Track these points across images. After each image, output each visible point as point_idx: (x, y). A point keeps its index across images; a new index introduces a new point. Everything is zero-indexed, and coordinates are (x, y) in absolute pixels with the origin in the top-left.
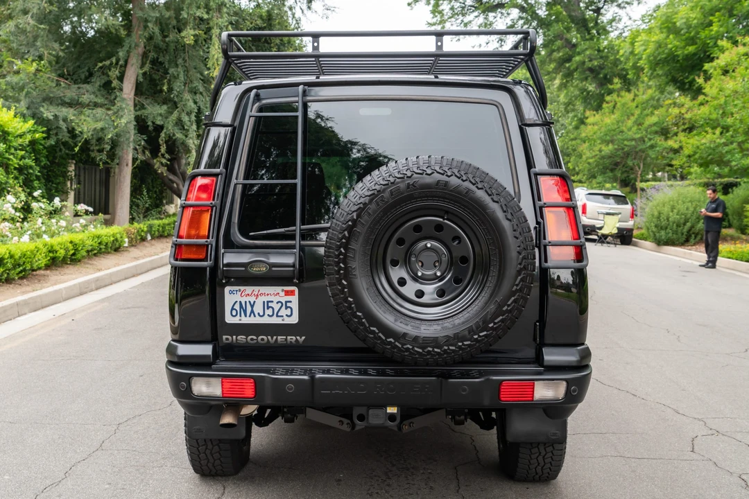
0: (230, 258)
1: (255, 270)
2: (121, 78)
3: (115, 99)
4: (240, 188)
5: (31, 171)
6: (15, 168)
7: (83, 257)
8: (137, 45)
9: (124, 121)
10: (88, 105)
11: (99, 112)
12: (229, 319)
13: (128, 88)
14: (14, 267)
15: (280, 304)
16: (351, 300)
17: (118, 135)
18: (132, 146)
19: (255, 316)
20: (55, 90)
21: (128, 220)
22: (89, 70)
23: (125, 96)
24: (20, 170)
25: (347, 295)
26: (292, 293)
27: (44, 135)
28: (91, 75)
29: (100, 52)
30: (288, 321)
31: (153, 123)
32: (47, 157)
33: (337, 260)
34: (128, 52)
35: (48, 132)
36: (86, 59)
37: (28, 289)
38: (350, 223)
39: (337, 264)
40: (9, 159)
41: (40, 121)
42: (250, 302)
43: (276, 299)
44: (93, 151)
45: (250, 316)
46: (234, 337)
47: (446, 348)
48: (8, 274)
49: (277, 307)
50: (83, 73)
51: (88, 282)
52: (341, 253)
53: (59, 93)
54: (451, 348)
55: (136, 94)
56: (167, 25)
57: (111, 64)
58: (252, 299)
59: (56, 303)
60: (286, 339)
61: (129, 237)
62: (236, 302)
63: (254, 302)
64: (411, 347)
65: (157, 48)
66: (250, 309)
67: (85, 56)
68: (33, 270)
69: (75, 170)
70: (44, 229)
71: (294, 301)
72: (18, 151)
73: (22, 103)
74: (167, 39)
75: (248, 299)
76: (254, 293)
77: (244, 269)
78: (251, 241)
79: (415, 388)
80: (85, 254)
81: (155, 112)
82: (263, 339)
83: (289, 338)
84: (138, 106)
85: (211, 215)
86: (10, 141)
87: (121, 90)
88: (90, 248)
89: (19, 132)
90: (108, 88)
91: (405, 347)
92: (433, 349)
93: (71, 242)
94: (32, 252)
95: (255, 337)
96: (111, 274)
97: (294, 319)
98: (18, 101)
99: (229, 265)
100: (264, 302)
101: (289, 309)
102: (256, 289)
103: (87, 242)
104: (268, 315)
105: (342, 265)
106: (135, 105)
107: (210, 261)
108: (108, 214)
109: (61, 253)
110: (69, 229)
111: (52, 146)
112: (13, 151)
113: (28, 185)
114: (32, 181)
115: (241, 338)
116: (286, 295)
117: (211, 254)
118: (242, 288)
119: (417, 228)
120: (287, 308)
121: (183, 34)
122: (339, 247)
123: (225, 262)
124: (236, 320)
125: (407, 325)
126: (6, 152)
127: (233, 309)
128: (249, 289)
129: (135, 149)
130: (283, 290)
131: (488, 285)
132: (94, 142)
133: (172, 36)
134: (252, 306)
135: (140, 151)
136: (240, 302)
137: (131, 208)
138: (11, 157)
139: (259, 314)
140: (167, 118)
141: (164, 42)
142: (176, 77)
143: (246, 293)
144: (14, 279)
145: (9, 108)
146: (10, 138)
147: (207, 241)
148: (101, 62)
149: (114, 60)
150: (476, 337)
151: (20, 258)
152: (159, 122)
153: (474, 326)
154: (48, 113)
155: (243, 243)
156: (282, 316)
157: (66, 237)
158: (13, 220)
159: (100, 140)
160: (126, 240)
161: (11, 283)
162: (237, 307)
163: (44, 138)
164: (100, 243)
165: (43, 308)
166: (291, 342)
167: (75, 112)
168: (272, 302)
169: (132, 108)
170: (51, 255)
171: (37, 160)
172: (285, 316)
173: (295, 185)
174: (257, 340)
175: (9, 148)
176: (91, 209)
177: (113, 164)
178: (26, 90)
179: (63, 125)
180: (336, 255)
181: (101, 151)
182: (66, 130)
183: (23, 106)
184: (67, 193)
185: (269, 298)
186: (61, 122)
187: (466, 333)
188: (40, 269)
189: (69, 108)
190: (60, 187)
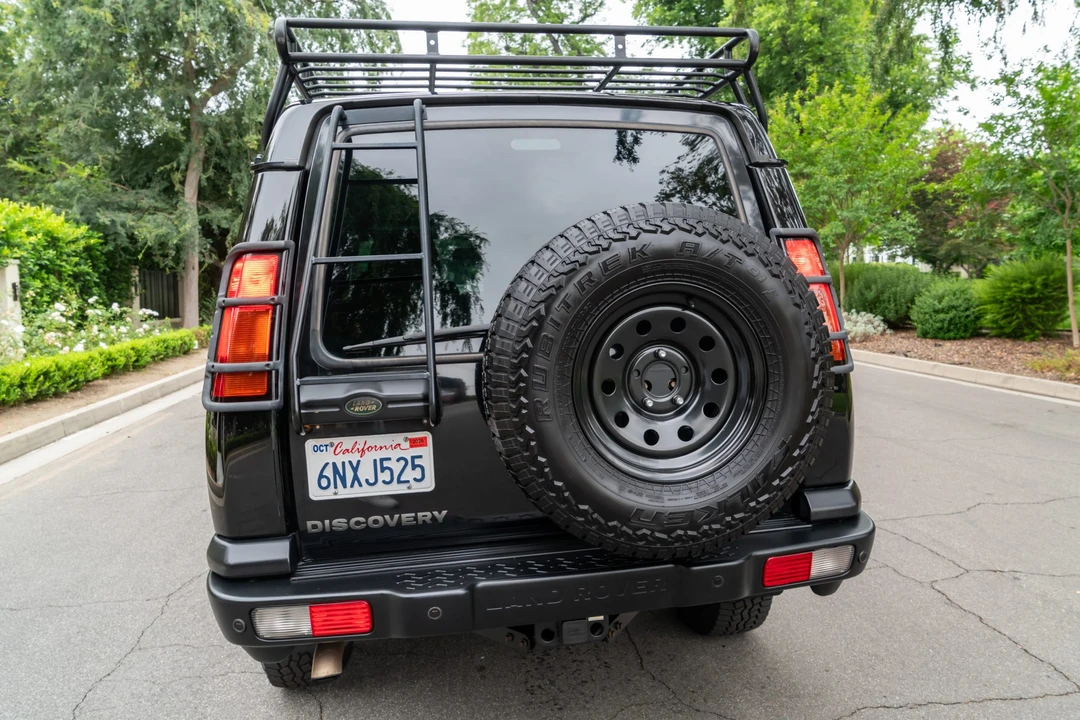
0: (310, 392)
1: (358, 410)
2: (183, 183)
3: (177, 203)
4: (321, 270)
5: (89, 278)
6: (69, 276)
7: (148, 363)
8: (197, 151)
9: (188, 226)
10: (148, 210)
11: (160, 217)
12: (315, 494)
13: (190, 193)
14: (64, 380)
15: (403, 463)
16: (543, 460)
17: (181, 240)
18: (197, 250)
19: (360, 485)
20: (110, 195)
21: (198, 323)
22: (147, 176)
23: (187, 201)
24: (76, 277)
25: (536, 452)
26: (422, 442)
27: (101, 241)
28: (150, 180)
29: (158, 158)
30: (418, 488)
31: (219, 227)
32: (106, 263)
33: (514, 391)
34: (189, 157)
35: (105, 237)
36: (143, 165)
37: (82, 402)
38: (535, 323)
39: (515, 398)
40: (61, 266)
41: (95, 226)
42: (350, 462)
43: (395, 454)
44: (155, 255)
45: (352, 486)
46: (327, 522)
47: (706, 527)
48: (56, 388)
49: (397, 467)
50: (142, 177)
51: (152, 390)
52: (521, 379)
53: (115, 198)
54: (714, 526)
55: (199, 199)
56: (228, 131)
57: (172, 167)
58: (354, 458)
59: (113, 416)
60: (416, 518)
61: (198, 340)
62: (327, 464)
63: (359, 462)
64: (649, 532)
65: (219, 154)
66: (352, 474)
67: (142, 162)
68: (89, 381)
69: (139, 276)
70: (102, 335)
71: (427, 455)
72: (72, 258)
73: (75, 208)
74: (229, 144)
75: (346, 458)
76: (357, 446)
77: (337, 410)
78: (346, 360)
79: (640, 585)
80: (149, 359)
81: (220, 215)
82: (376, 522)
83: (420, 514)
84: (201, 210)
85: (273, 319)
86: (62, 247)
87: (183, 194)
88: (155, 353)
89: (71, 238)
90: (170, 193)
91: (639, 533)
92: (686, 532)
93: (133, 349)
94: (85, 362)
95: (362, 519)
96: (178, 380)
97: (428, 485)
98: (71, 207)
99: (310, 405)
100: (375, 461)
101: (418, 470)
102: (361, 440)
103: (152, 347)
104: (384, 482)
105: (523, 399)
106: (199, 210)
107: (277, 398)
108: (178, 317)
109: (122, 361)
110: (132, 335)
111: (110, 252)
112: (65, 257)
113: (85, 292)
114: (90, 288)
115: (340, 523)
116: (411, 446)
117: (277, 385)
118: (336, 441)
119: (643, 326)
120: (414, 467)
121: (246, 139)
122: (517, 367)
123: (303, 400)
124: (328, 495)
125: (640, 495)
126: (58, 258)
127: (321, 476)
128: (348, 442)
129: (201, 253)
130: (406, 439)
131: (766, 415)
132: (156, 247)
133: (234, 142)
134: (355, 469)
135: (207, 254)
136: (334, 464)
137: (200, 310)
138: (64, 264)
139: (367, 481)
140: (232, 221)
141: (226, 147)
142: (240, 182)
143: (344, 448)
144: (64, 393)
145: (59, 214)
146: (60, 244)
147: (268, 365)
148: (162, 165)
149: (175, 165)
150: (753, 504)
151: (70, 369)
152: (224, 225)
153: (749, 487)
154: (104, 218)
155: (333, 363)
156: (408, 482)
157: (127, 344)
158: (63, 330)
159: (163, 245)
160: (196, 342)
161: (61, 397)
162: (329, 472)
163: (101, 244)
164: (166, 348)
165: (96, 423)
166: (424, 521)
167: (134, 217)
168: (389, 459)
169: (196, 213)
170: (110, 363)
171: (94, 267)
172: (412, 482)
173: (419, 262)
174: (366, 523)
175: (61, 254)
176: (156, 314)
177: (179, 269)
178: (78, 195)
179: (122, 231)
180: (513, 382)
181: (165, 256)
182: (125, 235)
183: (75, 211)
184: (132, 298)
185: (384, 454)
186: (119, 228)
187: (738, 498)
188: (97, 379)
189: (127, 214)
190: (123, 293)
